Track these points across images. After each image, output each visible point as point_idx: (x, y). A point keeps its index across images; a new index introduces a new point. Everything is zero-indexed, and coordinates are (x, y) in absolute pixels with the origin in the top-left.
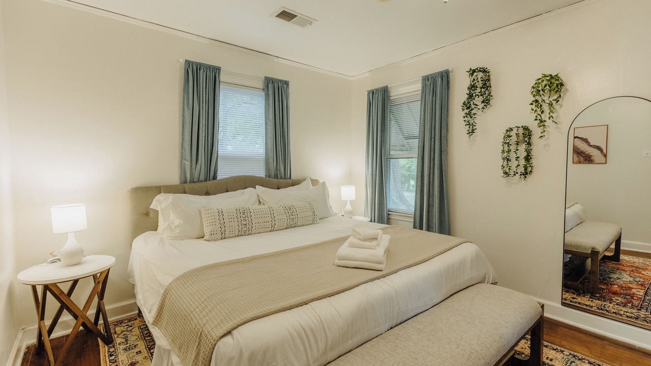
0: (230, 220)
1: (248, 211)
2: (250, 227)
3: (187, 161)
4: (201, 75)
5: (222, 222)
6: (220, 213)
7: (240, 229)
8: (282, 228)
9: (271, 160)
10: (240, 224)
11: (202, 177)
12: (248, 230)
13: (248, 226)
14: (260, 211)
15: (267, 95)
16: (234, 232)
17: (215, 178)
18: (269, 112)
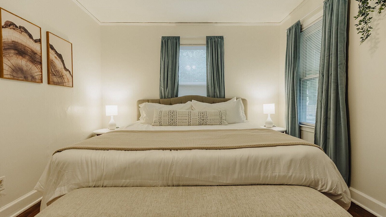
0: (164, 116)
1: (176, 112)
2: (175, 121)
3: (162, 87)
4: (169, 42)
5: (160, 116)
6: (161, 112)
7: (169, 121)
8: (195, 124)
9: (210, 87)
10: (169, 119)
11: (170, 96)
12: (174, 123)
13: (174, 120)
14: (182, 112)
15: (208, 47)
16: (166, 123)
17: (177, 96)
18: (208, 57)
